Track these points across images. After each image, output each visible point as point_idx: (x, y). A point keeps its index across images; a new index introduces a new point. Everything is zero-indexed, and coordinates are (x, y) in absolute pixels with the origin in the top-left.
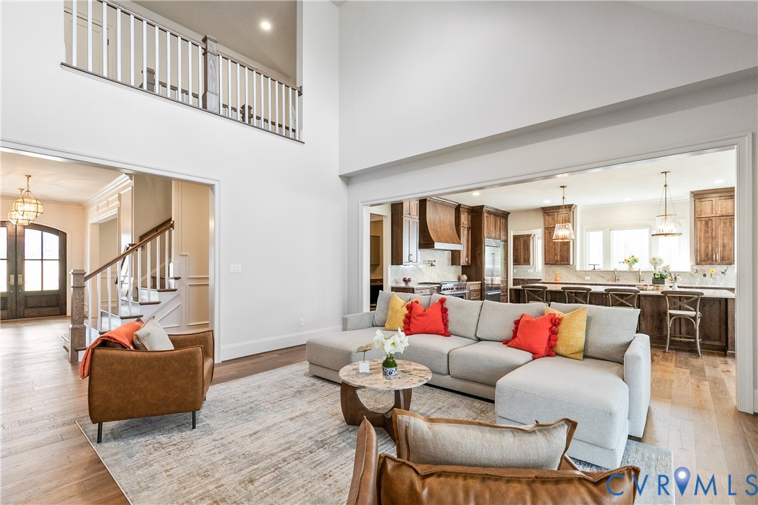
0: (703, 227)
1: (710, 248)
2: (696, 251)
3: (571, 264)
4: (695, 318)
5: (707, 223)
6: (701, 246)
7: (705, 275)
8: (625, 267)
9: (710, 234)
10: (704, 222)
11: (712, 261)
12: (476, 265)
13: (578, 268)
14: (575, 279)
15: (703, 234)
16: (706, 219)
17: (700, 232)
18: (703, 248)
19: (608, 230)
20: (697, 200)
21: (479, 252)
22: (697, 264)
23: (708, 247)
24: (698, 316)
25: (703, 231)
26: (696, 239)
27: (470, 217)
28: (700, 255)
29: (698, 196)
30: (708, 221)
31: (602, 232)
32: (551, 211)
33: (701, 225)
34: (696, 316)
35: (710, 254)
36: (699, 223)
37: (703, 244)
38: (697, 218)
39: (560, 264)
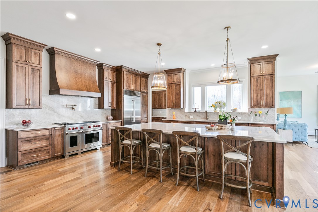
0: (255, 83)
1: (259, 97)
2: (251, 99)
3: (182, 107)
4: (246, 164)
5: (257, 80)
6: (254, 95)
7: (256, 115)
8: (212, 110)
9: (259, 87)
10: (255, 79)
11: (260, 105)
12: (119, 109)
13: (187, 110)
14: (184, 117)
15: (255, 87)
16: (257, 77)
17: (253, 86)
18: (255, 97)
19: (203, 86)
20: (252, 65)
21: (120, 99)
22: (252, 108)
23: (258, 96)
24: (249, 161)
25: (255, 85)
26: (251, 91)
27: (115, 74)
28: (254, 102)
29: (253, 61)
30: (258, 78)
31: (201, 87)
32: (170, 73)
33: (254, 81)
34: (247, 161)
35: (259, 101)
36: (253, 79)
37: (255, 94)
38: (252, 77)
39: (175, 108)
